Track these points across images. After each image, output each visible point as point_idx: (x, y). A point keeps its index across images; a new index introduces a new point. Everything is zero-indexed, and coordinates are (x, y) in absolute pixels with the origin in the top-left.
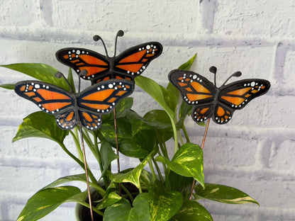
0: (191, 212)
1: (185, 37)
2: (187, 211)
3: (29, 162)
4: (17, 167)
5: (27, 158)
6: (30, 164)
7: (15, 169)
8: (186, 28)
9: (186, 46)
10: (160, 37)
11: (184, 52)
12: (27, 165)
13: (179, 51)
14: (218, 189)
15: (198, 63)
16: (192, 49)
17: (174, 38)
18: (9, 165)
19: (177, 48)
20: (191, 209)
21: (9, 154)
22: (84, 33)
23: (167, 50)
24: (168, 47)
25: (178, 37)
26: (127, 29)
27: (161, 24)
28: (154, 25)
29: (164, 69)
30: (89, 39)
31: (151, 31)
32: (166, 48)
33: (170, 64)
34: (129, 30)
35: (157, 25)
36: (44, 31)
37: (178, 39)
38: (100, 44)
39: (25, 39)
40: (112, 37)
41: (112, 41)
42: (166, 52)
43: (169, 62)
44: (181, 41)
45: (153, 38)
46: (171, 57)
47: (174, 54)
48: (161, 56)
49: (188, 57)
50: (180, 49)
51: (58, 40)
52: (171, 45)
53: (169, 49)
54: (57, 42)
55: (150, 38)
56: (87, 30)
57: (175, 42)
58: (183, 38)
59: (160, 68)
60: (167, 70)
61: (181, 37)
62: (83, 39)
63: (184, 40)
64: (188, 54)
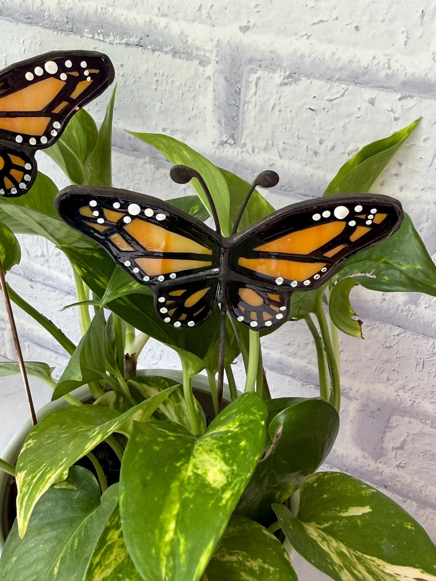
0: (252, 572)
1: (395, 66)
2: (242, 566)
3: (49, 278)
7: (29, 283)
8: (402, 39)
9: (396, 91)
10: (328, 55)
11: (387, 106)
12: (47, 282)
13: (372, 102)
14: (367, 510)
15: (420, 142)
16: (410, 103)
17: (364, 63)
19: (368, 94)
20: (255, 564)
22: (151, 21)
23: (342, 96)
24: (344, 86)
25: (375, 62)
26: (249, 22)
27: (334, 20)
28: (316, 20)
29: (328, 144)
30: (161, 39)
31: (306, 34)
32: (338, 88)
33: (343, 133)
34: (252, 26)
35: (325, 20)
36: (71, 9)
37: (375, 68)
38: (183, 56)
39: (37, 24)
40: (212, 40)
41: (211, 52)
42: (338, 100)
43: (343, 127)
44: (383, 73)
45: (310, 56)
46: (350, 115)
47: (359, 108)
48: (324, 108)
49: (395, 122)
50: (375, 98)
51: (98, 34)
52: (354, 81)
53: (346, 92)
54: (97, 39)
55: (302, 56)
56: (157, 15)
57: (365, 74)
58: (389, 68)
59: (318, 139)
60: (333, 148)
61: (384, 64)
62: (148, 36)
63: (390, 72)
64: (397, 115)
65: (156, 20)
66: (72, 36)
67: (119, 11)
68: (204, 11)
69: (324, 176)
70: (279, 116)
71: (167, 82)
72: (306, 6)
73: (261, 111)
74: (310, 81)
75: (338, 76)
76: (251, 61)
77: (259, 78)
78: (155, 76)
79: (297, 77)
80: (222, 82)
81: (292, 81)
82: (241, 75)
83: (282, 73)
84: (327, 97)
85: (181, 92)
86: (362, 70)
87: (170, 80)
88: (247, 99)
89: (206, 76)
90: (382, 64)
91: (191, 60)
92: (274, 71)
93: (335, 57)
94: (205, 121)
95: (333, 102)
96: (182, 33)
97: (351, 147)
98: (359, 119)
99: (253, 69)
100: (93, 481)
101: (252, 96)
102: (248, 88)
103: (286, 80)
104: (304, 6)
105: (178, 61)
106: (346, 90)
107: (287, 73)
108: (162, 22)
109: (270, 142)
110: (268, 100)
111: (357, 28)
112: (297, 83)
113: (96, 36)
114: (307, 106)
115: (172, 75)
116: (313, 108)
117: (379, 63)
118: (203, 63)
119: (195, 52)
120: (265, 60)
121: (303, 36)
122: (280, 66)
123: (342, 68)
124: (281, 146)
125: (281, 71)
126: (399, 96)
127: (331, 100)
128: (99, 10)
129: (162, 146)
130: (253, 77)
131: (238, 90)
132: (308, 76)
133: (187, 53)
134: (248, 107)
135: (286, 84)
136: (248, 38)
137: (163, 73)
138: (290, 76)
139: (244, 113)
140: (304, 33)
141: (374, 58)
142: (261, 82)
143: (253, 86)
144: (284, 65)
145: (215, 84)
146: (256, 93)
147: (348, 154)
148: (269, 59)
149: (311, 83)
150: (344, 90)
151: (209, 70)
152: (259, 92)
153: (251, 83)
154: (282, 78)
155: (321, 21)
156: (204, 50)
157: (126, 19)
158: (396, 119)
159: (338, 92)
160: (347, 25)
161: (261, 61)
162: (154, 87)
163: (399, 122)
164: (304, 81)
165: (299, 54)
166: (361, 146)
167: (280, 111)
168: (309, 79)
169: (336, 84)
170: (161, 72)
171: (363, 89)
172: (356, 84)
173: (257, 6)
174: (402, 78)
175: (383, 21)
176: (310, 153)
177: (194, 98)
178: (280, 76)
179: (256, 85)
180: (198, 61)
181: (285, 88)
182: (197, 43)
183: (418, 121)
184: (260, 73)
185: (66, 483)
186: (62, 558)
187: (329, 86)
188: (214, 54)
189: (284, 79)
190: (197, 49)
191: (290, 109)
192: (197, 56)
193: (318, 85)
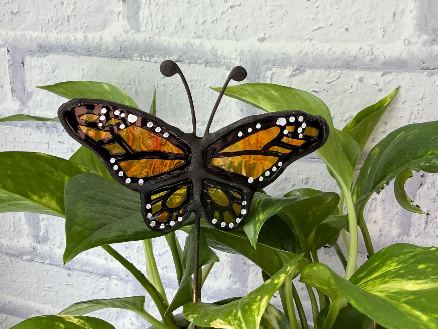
1: (376, 52)
8: (380, 33)
9: (378, 69)
10: (325, 51)
11: (372, 82)
13: (361, 80)
15: (400, 105)
16: (390, 77)
17: (353, 53)
18: (59, 266)
19: (357, 75)
22: (188, 43)
23: (338, 78)
24: (339, 71)
25: (362, 51)
26: (265, 34)
27: (329, 26)
28: (316, 27)
30: (196, 55)
31: (309, 38)
32: (334, 74)
33: (340, 106)
34: (267, 37)
35: (322, 26)
36: (124, 41)
37: (362, 56)
38: (213, 65)
39: (95, 55)
40: (236, 51)
41: (236, 59)
42: (334, 82)
43: (340, 102)
44: (368, 59)
45: (312, 53)
46: (345, 92)
47: (351, 86)
48: (324, 90)
49: (379, 93)
50: (363, 77)
51: (145, 56)
52: (346, 67)
53: (341, 76)
54: (144, 60)
55: (307, 54)
56: (193, 38)
57: (354, 61)
58: (372, 54)
61: (368, 52)
62: (185, 54)
63: (373, 57)
64: (380, 87)
65: (192, 41)
66: (124, 61)
67: (163, 38)
68: (231, 31)
71: (200, 86)
72: (308, 18)
74: (313, 71)
75: (334, 65)
76: (267, 62)
77: (273, 74)
78: (191, 82)
79: (303, 69)
81: (299, 72)
82: (259, 73)
84: (326, 81)
86: (352, 58)
87: (203, 84)
90: (366, 52)
91: (220, 66)
92: (285, 67)
93: (331, 52)
94: (230, 111)
95: (331, 84)
96: (213, 48)
97: (347, 116)
98: (351, 94)
99: (268, 67)
104: (307, 19)
105: (209, 69)
106: (341, 74)
107: (295, 67)
108: (197, 42)
111: (347, 29)
112: (303, 73)
113: (144, 58)
114: (312, 89)
115: (204, 80)
116: (316, 90)
117: (364, 52)
118: (229, 68)
119: (223, 61)
120: (277, 60)
121: (307, 39)
122: (289, 63)
123: (337, 59)
125: (290, 67)
126: (381, 73)
127: (329, 83)
128: (147, 39)
130: (269, 74)
132: (311, 68)
133: (217, 62)
135: (294, 75)
136: (264, 46)
137: (197, 79)
138: (297, 69)
140: (307, 38)
141: (361, 48)
142: (275, 77)
143: (269, 80)
144: (293, 62)
147: (345, 121)
148: (281, 58)
149: (313, 72)
150: (339, 74)
153: (268, 78)
154: (291, 72)
155: (320, 28)
156: (230, 58)
157: (169, 43)
158: (380, 90)
159: (335, 76)
160: (339, 28)
161: (275, 61)
163: (383, 92)
164: (309, 72)
165: (304, 53)
166: (355, 114)
168: (312, 69)
169: (333, 71)
170: (195, 79)
171: (354, 72)
172: (348, 68)
173: (270, 23)
174: (382, 60)
175: (365, 22)
178: (290, 71)
179: (272, 78)
180: (225, 67)
181: (293, 78)
182: (225, 54)
183: (398, 89)
184: (274, 70)
187: (328, 73)
188: (238, 60)
189: (293, 72)
190: (225, 58)
192: (224, 64)
193: (319, 73)
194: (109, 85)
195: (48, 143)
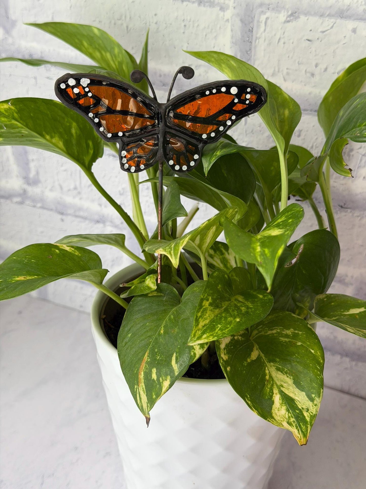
0: (287, 336)
2: (280, 334)
3: (80, 209)
4: (62, 214)
5: (77, 201)
6: (81, 214)
7: (60, 217)
12: (77, 214)
13: (354, 31)
14: (362, 310)
18: (51, 210)
19: (350, 24)
20: (289, 332)
21: (51, 190)
23: (332, 28)
24: (333, 20)
29: (322, 67)
32: (328, 22)
33: (334, 57)
37: (355, 5)
38: (207, 4)
42: (329, 31)
43: (333, 52)
44: (361, 9)
46: (338, 42)
47: (345, 37)
48: (318, 39)
50: (356, 27)
52: (340, 16)
53: (335, 25)
57: (348, 10)
58: (365, 4)
59: (314, 64)
60: (326, 70)
61: (362, 2)
69: (320, 93)
70: (284, 47)
71: (193, 26)
73: (269, 44)
74: (307, 18)
75: (328, 13)
76: (261, 5)
77: (267, 19)
78: (184, 22)
79: (297, 16)
80: (238, 23)
81: (292, 19)
82: (253, 16)
83: (286, 13)
84: (320, 30)
85: (205, 34)
86: (346, 7)
87: (196, 25)
88: (258, 35)
89: (225, 19)
91: (214, 7)
92: (280, 12)
95: (324, 33)
97: (339, 68)
98: (344, 45)
99: (263, 11)
100: (174, 290)
101: (262, 33)
102: (258, 26)
103: (288, 19)
105: (202, 9)
106: (334, 24)
107: (290, 13)
109: (277, 70)
110: (275, 35)
112: (297, 20)
114: (306, 38)
115: (198, 21)
116: (310, 38)
117: (358, 1)
118: (223, 9)
119: (217, 1)
120: (272, 4)
122: (284, 8)
123: (331, 7)
124: (285, 71)
125: (284, 12)
127: (323, 32)
129: (213, 59)
130: (263, 18)
131: (251, 29)
132: (306, 14)
133: (210, 2)
134: (259, 42)
135: (288, 22)
137: (190, 19)
138: (292, 15)
139: (255, 47)
142: (269, 22)
143: (263, 25)
144: (287, 7)
145: (233, 25)
146: (265, 30)
147: (337, 73)
148: (275, 3)
149: (308, 19)
150: (333, 23)
151: (228, 14)
152: (268, 30)
153: (262, 22)
154: (285, 17)
159: (328, 26)
161: (269, 5)
162: (182, 31)
164: (303, 18)
166: (347, 66)
167: (284, 43)
168: (306, 16)
169: (327, 19)
170: (189, 18)
171: (347, 22)
172: (342, 18)
176: (308, 75)
177: (216, 38)
178: (284, 16)
179: (266, 23)
180: (219, 8)
181: (287, 25)
184: (268, 14)
185: (156, 292)
186: (164, 326)
187: (321, 21)
188: (232, 1)
189: (287, 18)
191: (291, 41)
192: (218, 4)
193: (313, 21)
194: (99, 29)
195: (35, 78)
